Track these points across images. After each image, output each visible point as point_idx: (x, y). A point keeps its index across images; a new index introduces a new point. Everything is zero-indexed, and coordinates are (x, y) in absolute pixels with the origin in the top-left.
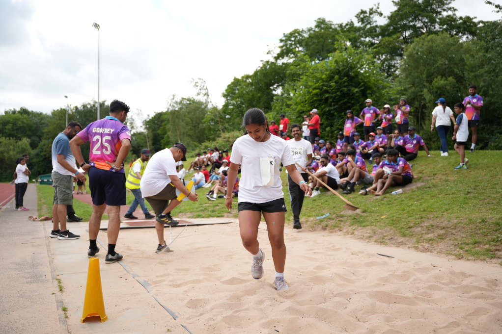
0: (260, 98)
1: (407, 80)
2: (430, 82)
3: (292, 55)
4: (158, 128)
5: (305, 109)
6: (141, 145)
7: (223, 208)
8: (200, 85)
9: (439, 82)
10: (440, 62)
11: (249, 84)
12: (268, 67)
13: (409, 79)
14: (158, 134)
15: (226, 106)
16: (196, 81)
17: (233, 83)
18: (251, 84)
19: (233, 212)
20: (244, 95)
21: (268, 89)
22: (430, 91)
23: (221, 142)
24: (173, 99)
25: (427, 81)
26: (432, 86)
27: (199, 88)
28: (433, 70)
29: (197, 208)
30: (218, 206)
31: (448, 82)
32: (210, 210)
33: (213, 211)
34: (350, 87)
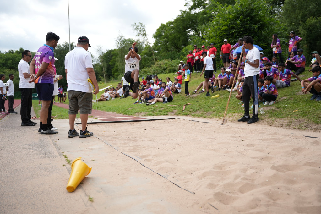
0: (179, 38)
1: (287, 21)
2: (304, 22)
3: (202, 7)
4: (110, 61)
5: (216, 41)
6: (98, 72)
7: (166, 109)
8: (140, 28)
9: (311, 21)
10: (311, 7)
11: (172, 28)
12: (185, 15)
13: (288, 20)
14: (110, 65)
15: (156, 44)
16: (137, 25)
17: (160, 28)
18: (173, 28)
19: (174, 112)
20: (169, 36)
21: (185, 31)
22: (304, 28)
23: (155, 67)
24: (121, 39)
25: (302, 21)
26: (306, 24)
27: (139, 30)
28: (306, 12)
29: (148, 110)
30: (163, 108)
31: (318, 21)
32: (157, 110)
33: (160, 111)
34: (251, 25)
